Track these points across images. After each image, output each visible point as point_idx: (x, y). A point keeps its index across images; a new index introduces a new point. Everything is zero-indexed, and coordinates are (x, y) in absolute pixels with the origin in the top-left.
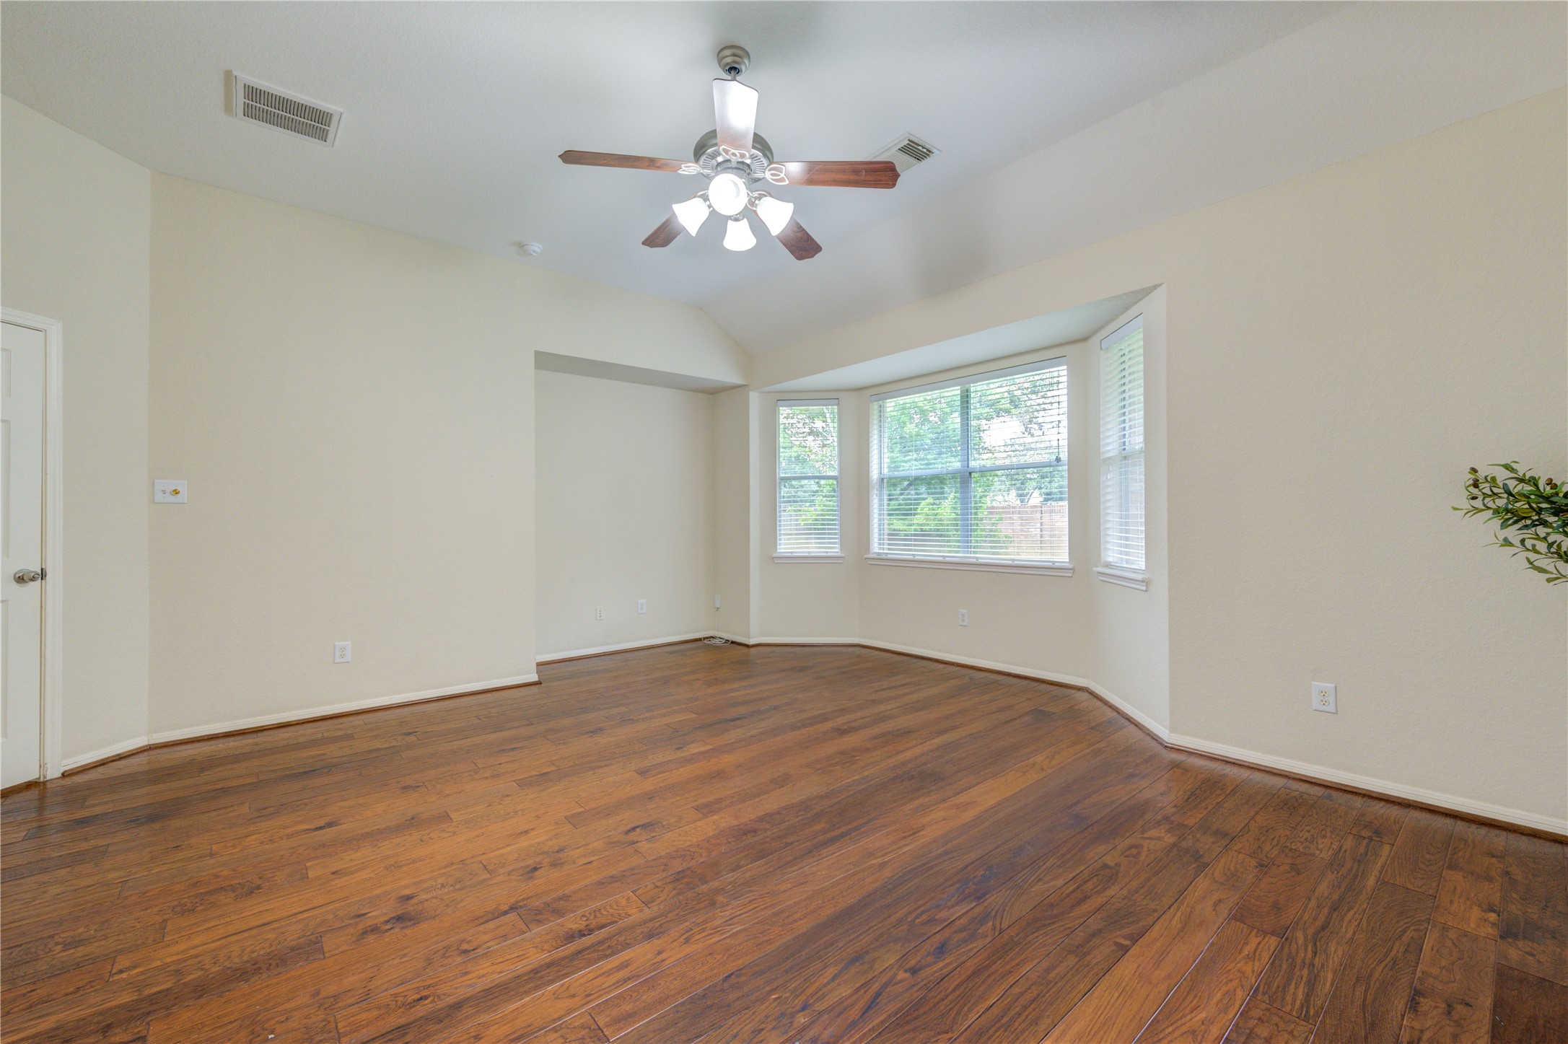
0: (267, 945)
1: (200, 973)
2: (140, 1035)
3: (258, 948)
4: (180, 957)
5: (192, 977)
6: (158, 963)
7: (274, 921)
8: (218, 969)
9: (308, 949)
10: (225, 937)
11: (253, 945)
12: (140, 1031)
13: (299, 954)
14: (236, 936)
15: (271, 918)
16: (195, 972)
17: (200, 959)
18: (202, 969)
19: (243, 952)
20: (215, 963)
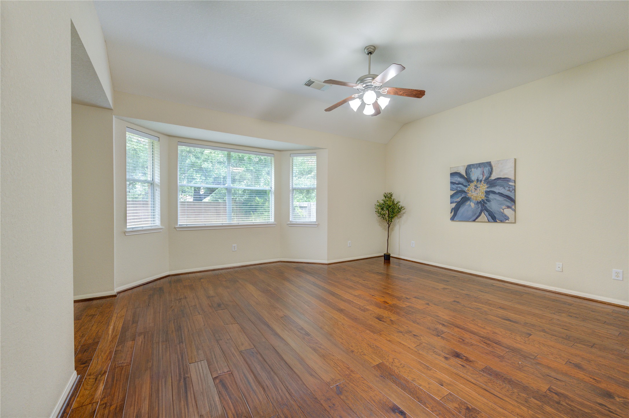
0: (495, 383)
1: (521, 394)
2: (549, 392)
3: (497, 385)
4: (522, 407)
5: (524, 395)
6: (530, 412)
7: (482, 388)
8: (514, 390)
9: (487, 371)
10: (501, 399)
11: (498, 387)
12: (549, 393)
13: (491, 372)
14: (498, 396)
15: (482, 390)
16: (522, 396)
17: (516, 400)
18: (519, 395)
19: (503, 388)
20: (514, 392)
